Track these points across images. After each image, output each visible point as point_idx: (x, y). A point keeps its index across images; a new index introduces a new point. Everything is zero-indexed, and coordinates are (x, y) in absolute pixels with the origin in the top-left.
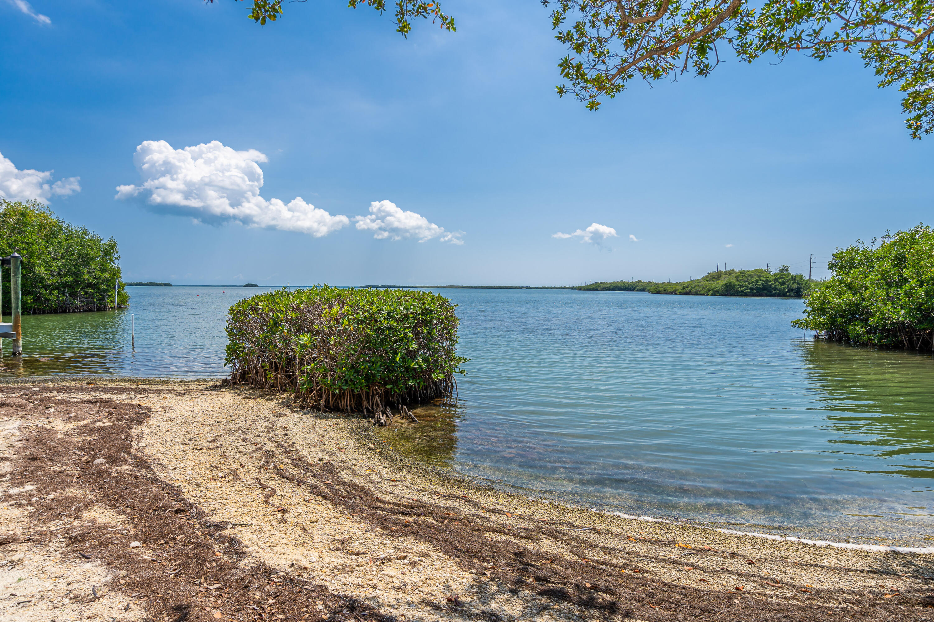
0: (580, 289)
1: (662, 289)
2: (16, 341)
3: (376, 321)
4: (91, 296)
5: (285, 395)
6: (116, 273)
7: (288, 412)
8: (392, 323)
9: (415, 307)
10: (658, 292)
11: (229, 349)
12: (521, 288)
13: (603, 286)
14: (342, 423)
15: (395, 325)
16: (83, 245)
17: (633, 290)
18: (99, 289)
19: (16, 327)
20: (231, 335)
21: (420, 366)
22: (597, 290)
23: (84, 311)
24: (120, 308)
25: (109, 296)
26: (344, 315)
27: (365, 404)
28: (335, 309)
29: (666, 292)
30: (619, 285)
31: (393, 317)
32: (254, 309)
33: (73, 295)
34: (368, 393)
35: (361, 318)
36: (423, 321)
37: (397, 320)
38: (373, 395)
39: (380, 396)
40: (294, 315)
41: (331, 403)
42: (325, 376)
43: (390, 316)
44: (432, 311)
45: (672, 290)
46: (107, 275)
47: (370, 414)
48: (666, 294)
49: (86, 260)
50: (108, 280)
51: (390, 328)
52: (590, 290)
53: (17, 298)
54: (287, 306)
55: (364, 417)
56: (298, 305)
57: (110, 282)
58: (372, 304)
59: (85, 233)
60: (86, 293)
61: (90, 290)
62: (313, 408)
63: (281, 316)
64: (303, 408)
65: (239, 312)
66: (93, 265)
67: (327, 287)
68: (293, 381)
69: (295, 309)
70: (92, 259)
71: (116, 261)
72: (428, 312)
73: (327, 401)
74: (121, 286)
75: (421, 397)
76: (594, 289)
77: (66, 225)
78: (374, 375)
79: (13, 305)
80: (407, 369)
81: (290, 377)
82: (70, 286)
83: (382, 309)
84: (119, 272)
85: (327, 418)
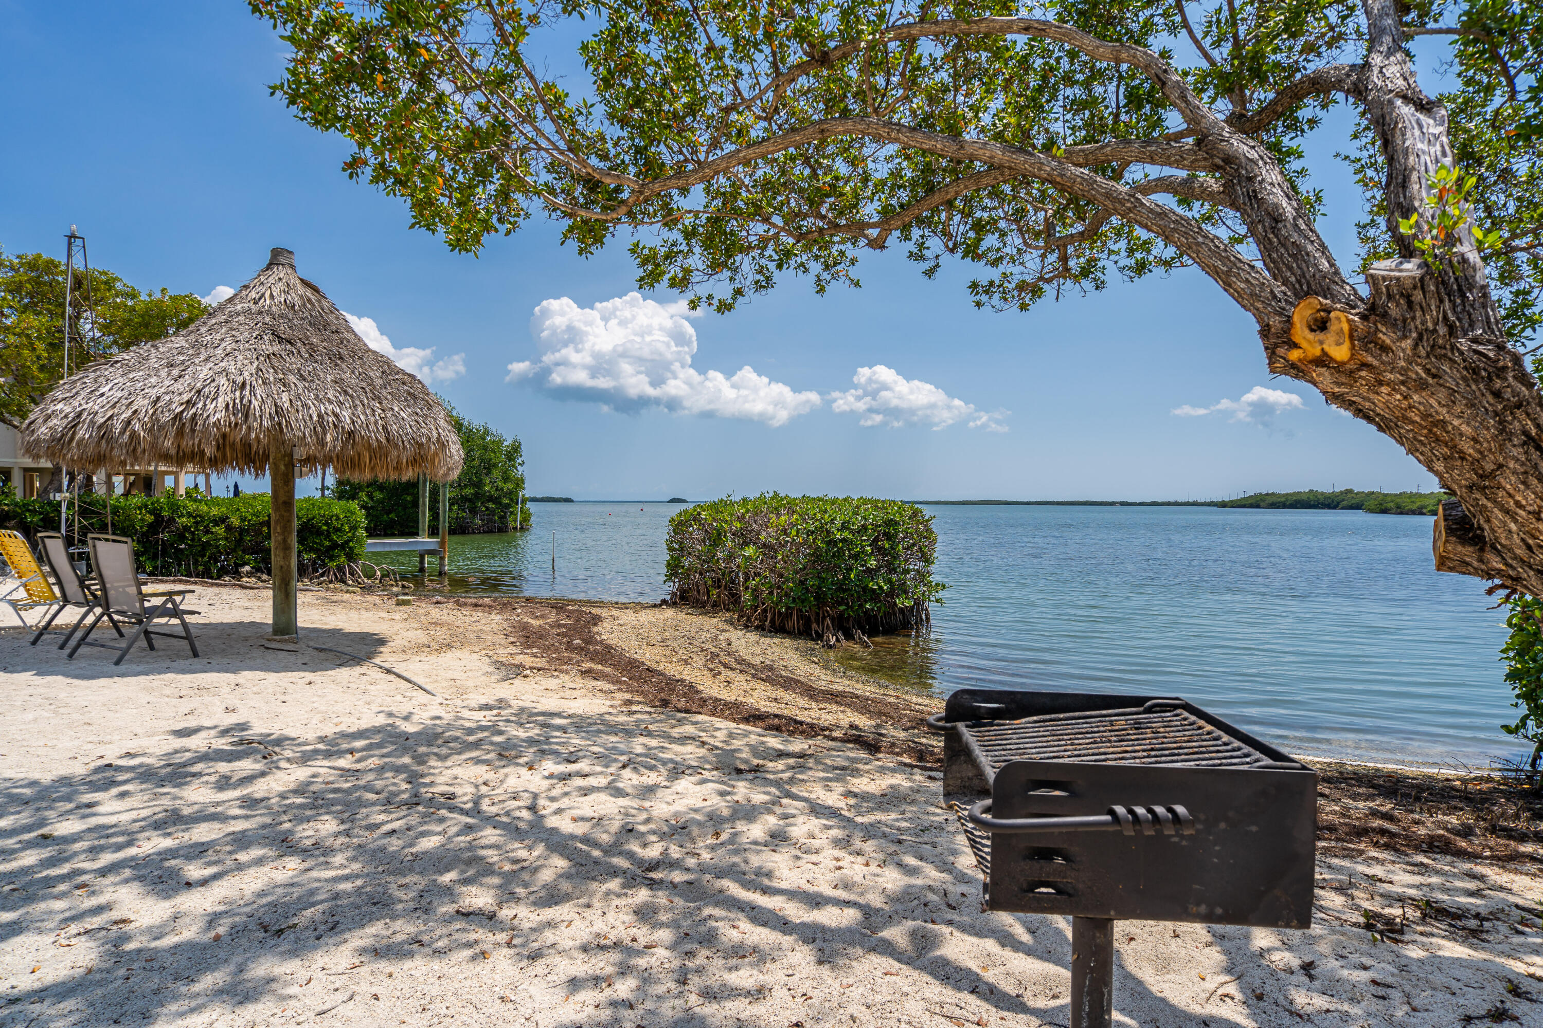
0: (1223, 505)
1: (1392, 505)
2: (442, 559)
3: (828, 532)
4: (493, 513)
5: (728, 614)
6: (520, 483)
7: (732, 629)
8: (846, 534)
9: (875, 517)
10: (1385, 511)
11: (669, 564)
12: (1112, 504)
13: (1270, 500)
14: (787, 642)
15: (850, 537)
16: (485, 448)
17: (1335, 507)
18: (500, 504)
19: (442, 544)
20: (671, 549)
21: (881, 588)
22: (1258, 506)
23: (484, 532)
24: (522, 528)
25: (512, 513)
26: (792, 525)
27: (814, 626)
28: (783, 518)
29: (1401, 511)
30: (1305, 497)
31: (848, 528)
32: (696, 518)
33: (473, 511)
34: (817, 614)
35: (812, 528)
36: (885, 534)
37: (852, 532)
38: (824, 618)
39: (832, 619)
40: (739, 525)
41: (777, 623)
42: (771, 593)
43: (844, 527)
44: (896, 523)
45: (1414, 507)
46: (510, 486)
47: (820, 637)
48: (1401, 513)
49: (489, 467)
50: (511, 493)
51: (844, 540)
52: (1244, 506)
53: (445, 511)
54: (732, 515)
55: (812, 640)
56: (743, 515)
57: (512, 494)
58: (826, 512)
59: (487, 432)
60: (487, 508)
61: (491, 505)
62: (757, 628)
63: (725, 526)
64: (746, 627)
65: (680, 523)
66: (496, 473)
67: (776, 495)
68: (735, 599)
69: (741, 518)
70: (495, 465)
71: (519, 468)
72: (891, 523)
73: (773, 621)
74: (524, 501)
75: (882, 625)
76: (1251, 506)
77: (466, 423)
78: (825, 594)
79: (441, 519)
80: (865, 589)
81: (733, 595)
82: (470, 500)
83: (835, 519)
84: (523, 481)
85: (772, 637)
